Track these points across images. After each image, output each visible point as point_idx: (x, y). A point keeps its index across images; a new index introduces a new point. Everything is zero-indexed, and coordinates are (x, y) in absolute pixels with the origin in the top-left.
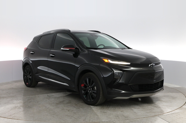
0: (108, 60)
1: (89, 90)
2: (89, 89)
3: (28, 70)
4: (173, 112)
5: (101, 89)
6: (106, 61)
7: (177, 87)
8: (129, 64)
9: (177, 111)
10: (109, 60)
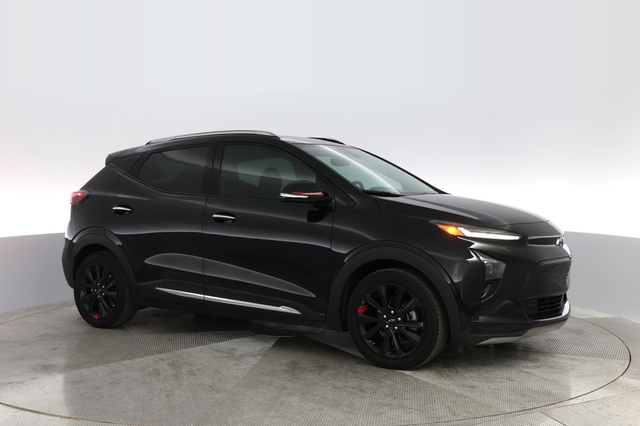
0: (457, 227)
1: (390, 324)
2: (388, 318)
3: (97, 268)
4: (586, 398)
5: (440, 317)
6: (452, 230)
7: (600, 318)
8: (517, 238)
9: (598, 395)
10: (462, 229)
